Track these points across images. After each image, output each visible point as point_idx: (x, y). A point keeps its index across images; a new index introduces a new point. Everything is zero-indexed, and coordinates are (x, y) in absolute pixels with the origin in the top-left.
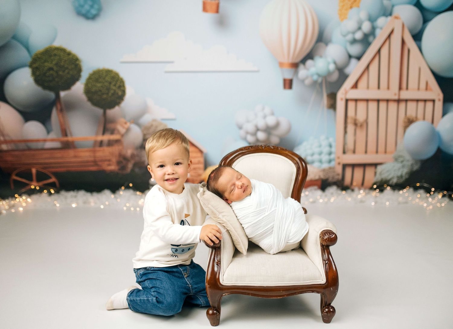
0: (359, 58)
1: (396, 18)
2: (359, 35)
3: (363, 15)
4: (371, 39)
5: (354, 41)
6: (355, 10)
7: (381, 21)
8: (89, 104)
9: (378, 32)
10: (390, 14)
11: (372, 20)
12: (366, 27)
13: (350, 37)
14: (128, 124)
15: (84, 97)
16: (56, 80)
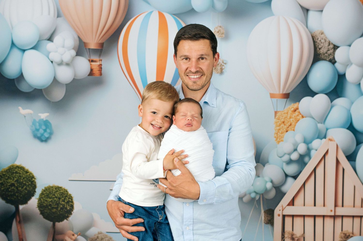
0: (295, 177)
1: (330, 140)
2: (295, 156)
3: (299, 138)
4: (306, 159)
5: (290, 162)
6: (290, 133)
7: (316, 143)
8: (41, 216)
9: (313, 153)
10: (325, 137)
11: (307, 142)
12: (302, 148)
13: (286, 158)
14: (76, 236)
15: (37, 211)
16: (17, 194)
